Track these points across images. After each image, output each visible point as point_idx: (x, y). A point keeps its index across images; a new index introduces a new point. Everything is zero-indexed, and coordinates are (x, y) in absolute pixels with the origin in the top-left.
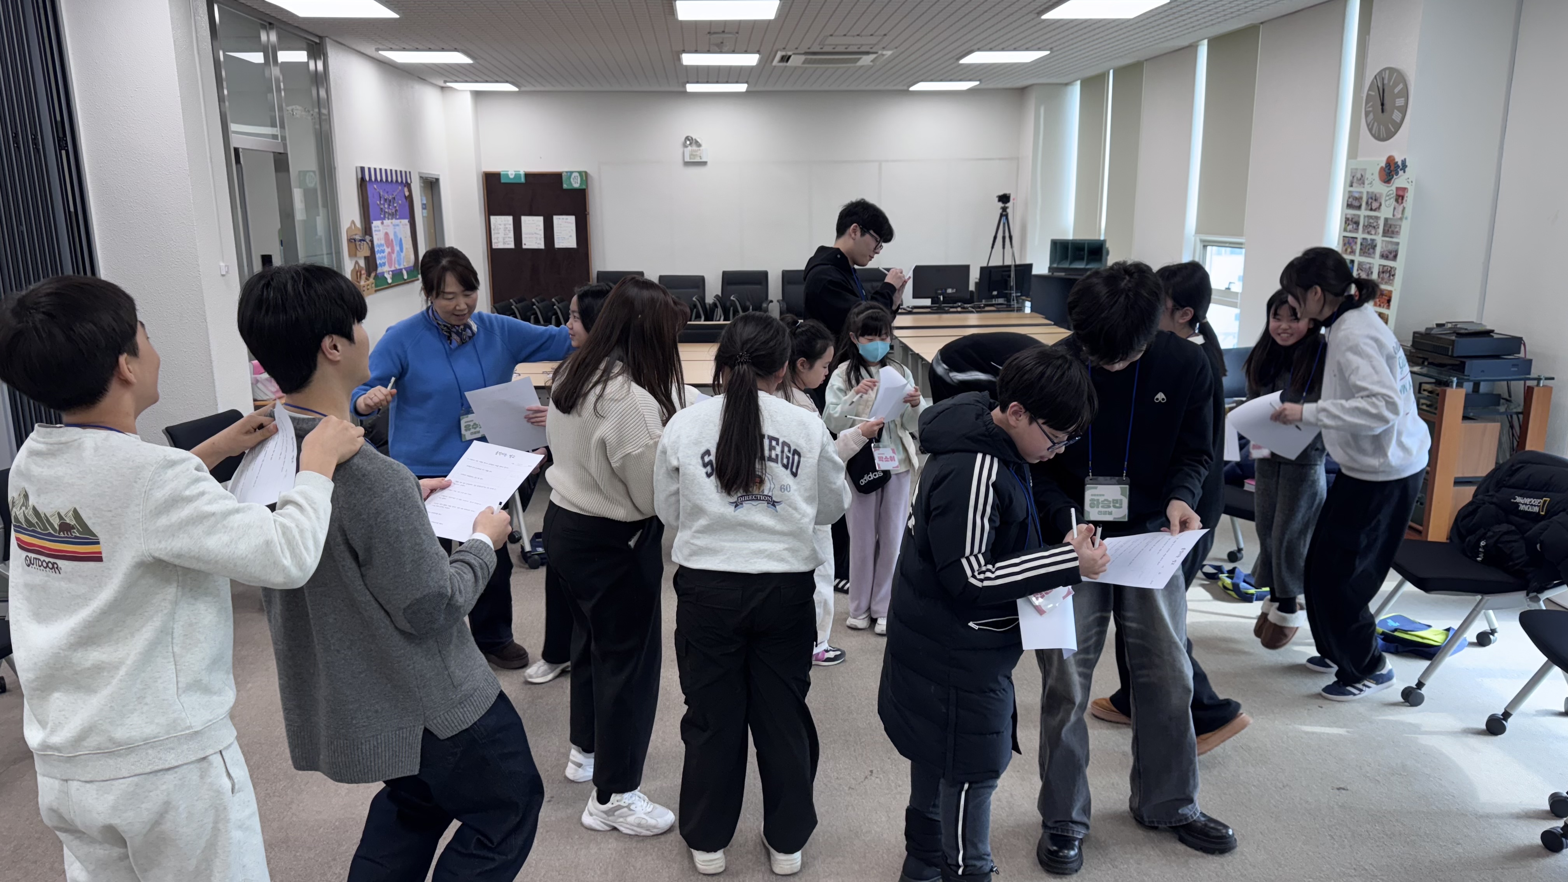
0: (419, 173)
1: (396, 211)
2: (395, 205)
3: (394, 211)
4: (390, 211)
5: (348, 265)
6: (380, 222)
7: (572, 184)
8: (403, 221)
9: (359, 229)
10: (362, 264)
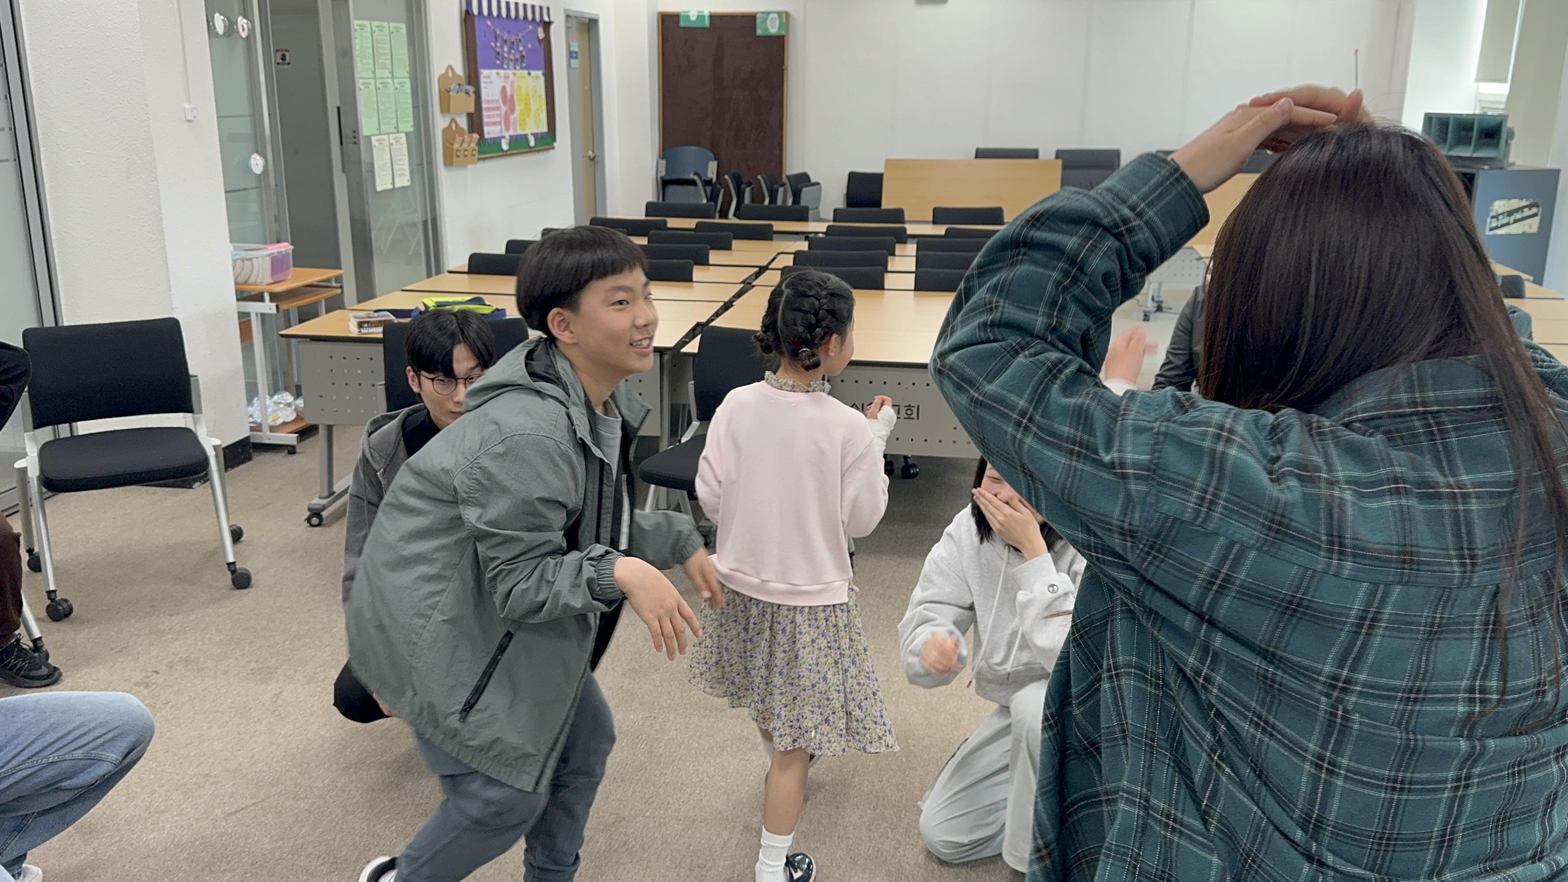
0: (565, 10)
1: (522, 57)
2: (521, 50)
3: (518, 56)
4: (512, 57)
5: (440, 123)
6: (493, 72)
7: (767, 29)
8: (533, 72)
9: (460, 77)
10: (463, 122)
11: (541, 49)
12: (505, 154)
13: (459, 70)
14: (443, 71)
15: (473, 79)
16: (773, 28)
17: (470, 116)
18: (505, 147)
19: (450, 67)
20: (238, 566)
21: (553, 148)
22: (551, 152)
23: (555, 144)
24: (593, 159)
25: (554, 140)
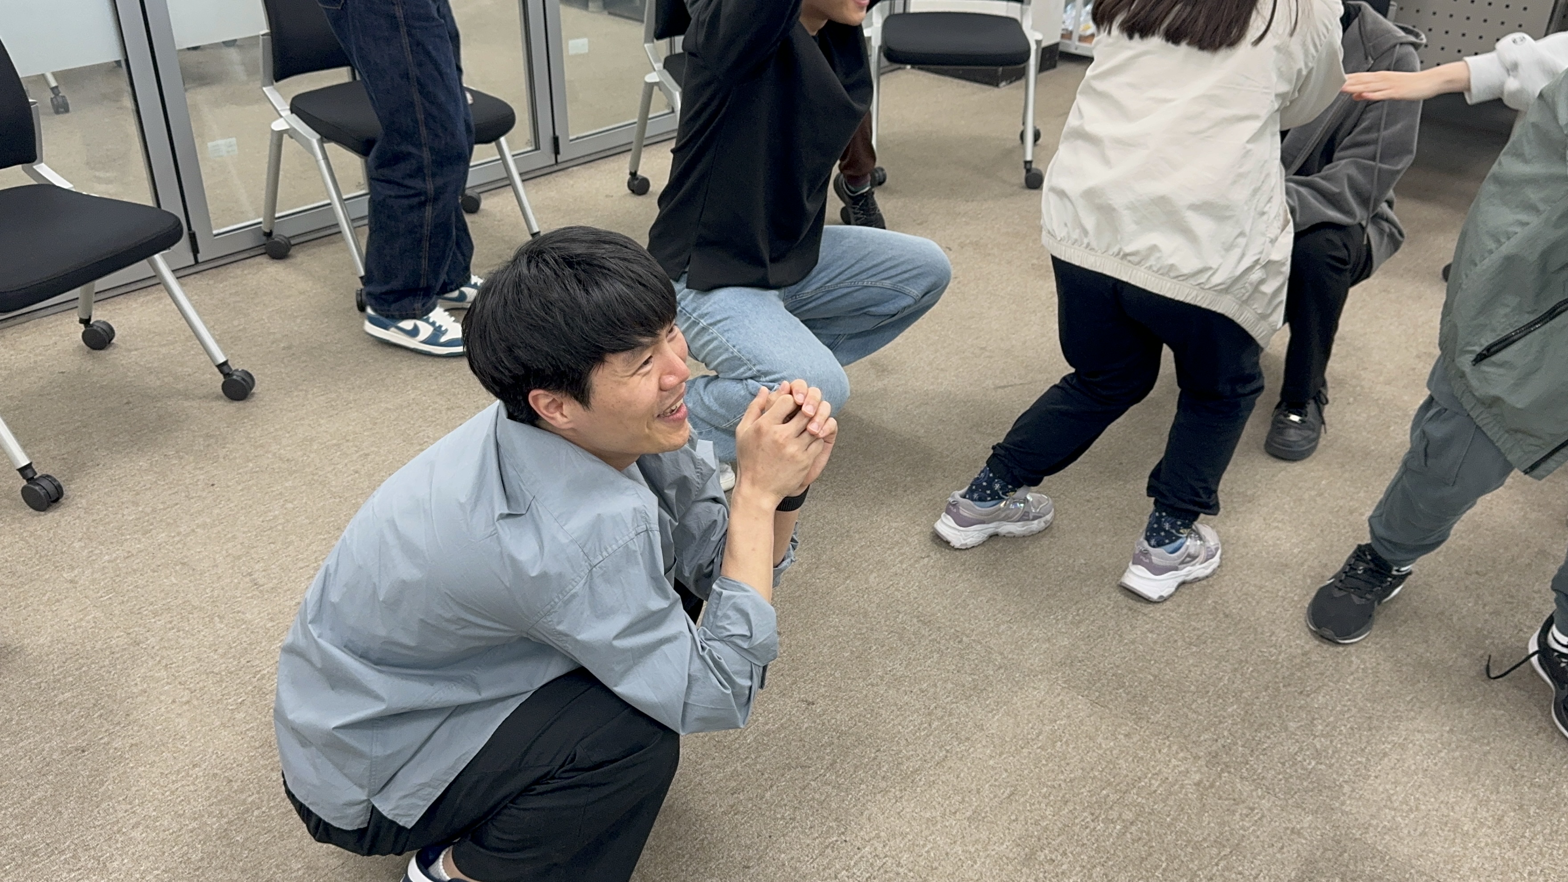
20: (1034, 166)
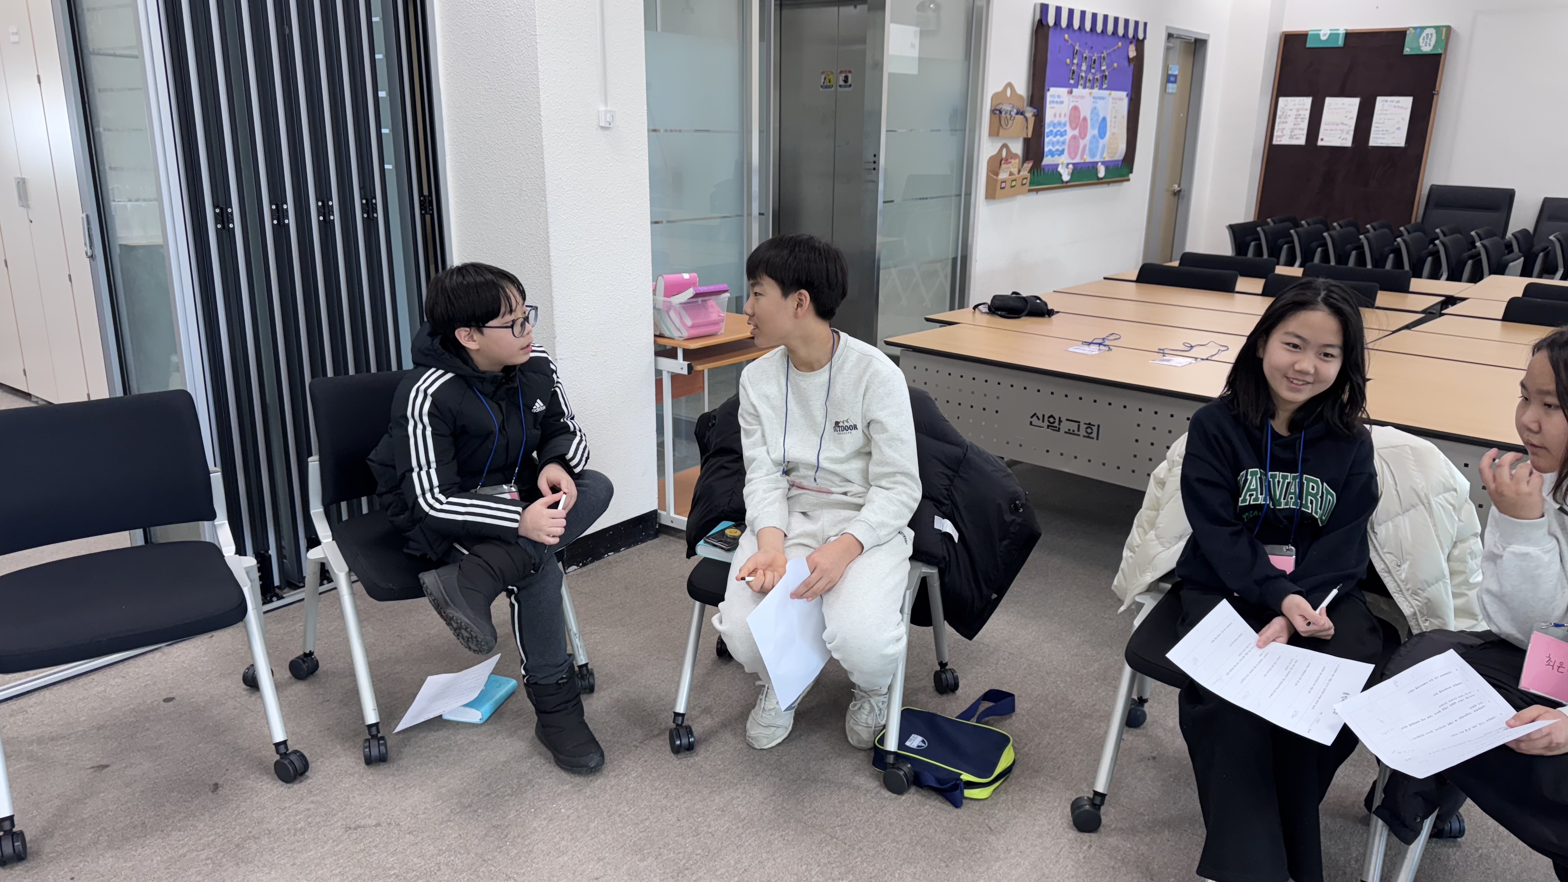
0: (1167, 28)
1: (1104, 77)
2: (1103, 68)
3: (1098, 76)
4: (1090, 77)
5: (987, 149)
6: (1063, 90)
7: (1419, 47)
8: (1115, 94)
9: (1021, 97)
10: (1017, 148)
11: (1130, 70)
12: (1065, 185)
13: (1022, 88)
14: (1000, 89)
15: (1037, 99)
16: (1426, 47)
17: (1027, 141)
18: (1066, 177)
19: (1010, 85)
21: (1129, 180)
22: (1125, 183)
23: (1131, 176)
24: (1177, 194)
25: (1131, 172)
